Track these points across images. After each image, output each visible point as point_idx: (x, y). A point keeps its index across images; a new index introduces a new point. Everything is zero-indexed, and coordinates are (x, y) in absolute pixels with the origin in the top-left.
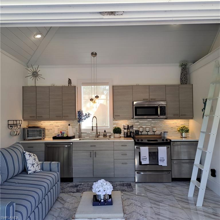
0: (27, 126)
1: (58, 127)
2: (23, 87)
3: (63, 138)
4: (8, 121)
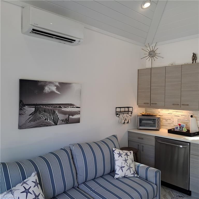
0: (141, 114)
1: (178, 118)
2: (138, 70)
3: (180, 133)
4: (116, 108)
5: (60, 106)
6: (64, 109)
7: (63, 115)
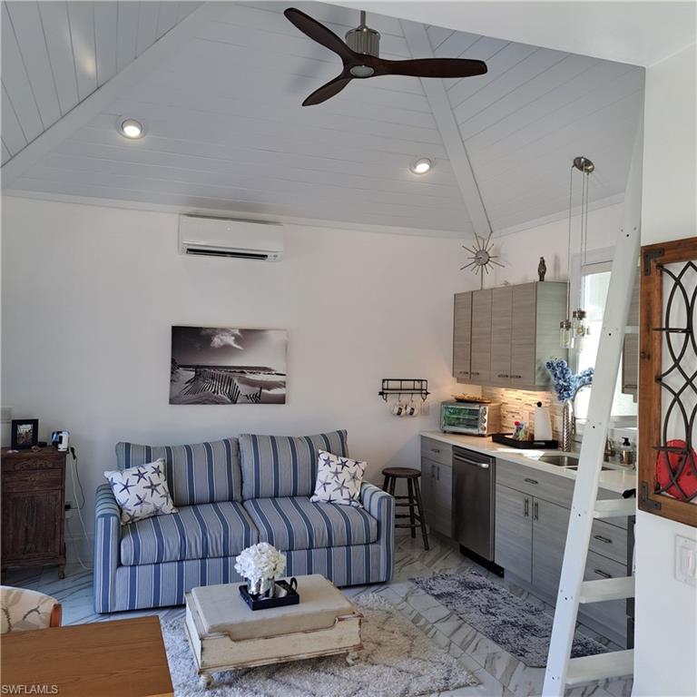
2: (455, 295)
4: (385, 380)
5: (242, 370)
6: (250, 376)
7: (248, 387)
